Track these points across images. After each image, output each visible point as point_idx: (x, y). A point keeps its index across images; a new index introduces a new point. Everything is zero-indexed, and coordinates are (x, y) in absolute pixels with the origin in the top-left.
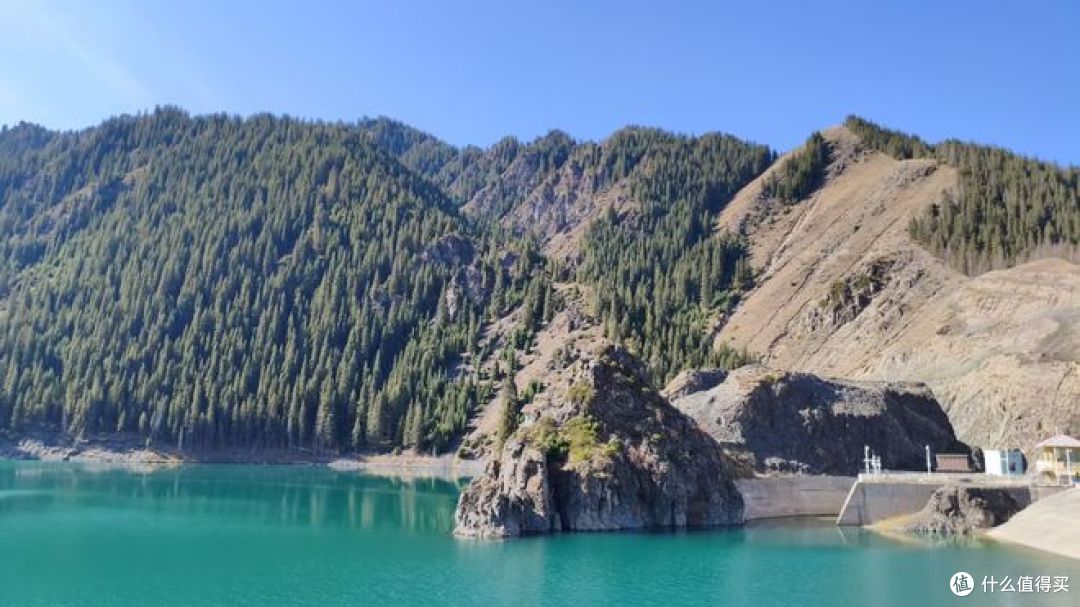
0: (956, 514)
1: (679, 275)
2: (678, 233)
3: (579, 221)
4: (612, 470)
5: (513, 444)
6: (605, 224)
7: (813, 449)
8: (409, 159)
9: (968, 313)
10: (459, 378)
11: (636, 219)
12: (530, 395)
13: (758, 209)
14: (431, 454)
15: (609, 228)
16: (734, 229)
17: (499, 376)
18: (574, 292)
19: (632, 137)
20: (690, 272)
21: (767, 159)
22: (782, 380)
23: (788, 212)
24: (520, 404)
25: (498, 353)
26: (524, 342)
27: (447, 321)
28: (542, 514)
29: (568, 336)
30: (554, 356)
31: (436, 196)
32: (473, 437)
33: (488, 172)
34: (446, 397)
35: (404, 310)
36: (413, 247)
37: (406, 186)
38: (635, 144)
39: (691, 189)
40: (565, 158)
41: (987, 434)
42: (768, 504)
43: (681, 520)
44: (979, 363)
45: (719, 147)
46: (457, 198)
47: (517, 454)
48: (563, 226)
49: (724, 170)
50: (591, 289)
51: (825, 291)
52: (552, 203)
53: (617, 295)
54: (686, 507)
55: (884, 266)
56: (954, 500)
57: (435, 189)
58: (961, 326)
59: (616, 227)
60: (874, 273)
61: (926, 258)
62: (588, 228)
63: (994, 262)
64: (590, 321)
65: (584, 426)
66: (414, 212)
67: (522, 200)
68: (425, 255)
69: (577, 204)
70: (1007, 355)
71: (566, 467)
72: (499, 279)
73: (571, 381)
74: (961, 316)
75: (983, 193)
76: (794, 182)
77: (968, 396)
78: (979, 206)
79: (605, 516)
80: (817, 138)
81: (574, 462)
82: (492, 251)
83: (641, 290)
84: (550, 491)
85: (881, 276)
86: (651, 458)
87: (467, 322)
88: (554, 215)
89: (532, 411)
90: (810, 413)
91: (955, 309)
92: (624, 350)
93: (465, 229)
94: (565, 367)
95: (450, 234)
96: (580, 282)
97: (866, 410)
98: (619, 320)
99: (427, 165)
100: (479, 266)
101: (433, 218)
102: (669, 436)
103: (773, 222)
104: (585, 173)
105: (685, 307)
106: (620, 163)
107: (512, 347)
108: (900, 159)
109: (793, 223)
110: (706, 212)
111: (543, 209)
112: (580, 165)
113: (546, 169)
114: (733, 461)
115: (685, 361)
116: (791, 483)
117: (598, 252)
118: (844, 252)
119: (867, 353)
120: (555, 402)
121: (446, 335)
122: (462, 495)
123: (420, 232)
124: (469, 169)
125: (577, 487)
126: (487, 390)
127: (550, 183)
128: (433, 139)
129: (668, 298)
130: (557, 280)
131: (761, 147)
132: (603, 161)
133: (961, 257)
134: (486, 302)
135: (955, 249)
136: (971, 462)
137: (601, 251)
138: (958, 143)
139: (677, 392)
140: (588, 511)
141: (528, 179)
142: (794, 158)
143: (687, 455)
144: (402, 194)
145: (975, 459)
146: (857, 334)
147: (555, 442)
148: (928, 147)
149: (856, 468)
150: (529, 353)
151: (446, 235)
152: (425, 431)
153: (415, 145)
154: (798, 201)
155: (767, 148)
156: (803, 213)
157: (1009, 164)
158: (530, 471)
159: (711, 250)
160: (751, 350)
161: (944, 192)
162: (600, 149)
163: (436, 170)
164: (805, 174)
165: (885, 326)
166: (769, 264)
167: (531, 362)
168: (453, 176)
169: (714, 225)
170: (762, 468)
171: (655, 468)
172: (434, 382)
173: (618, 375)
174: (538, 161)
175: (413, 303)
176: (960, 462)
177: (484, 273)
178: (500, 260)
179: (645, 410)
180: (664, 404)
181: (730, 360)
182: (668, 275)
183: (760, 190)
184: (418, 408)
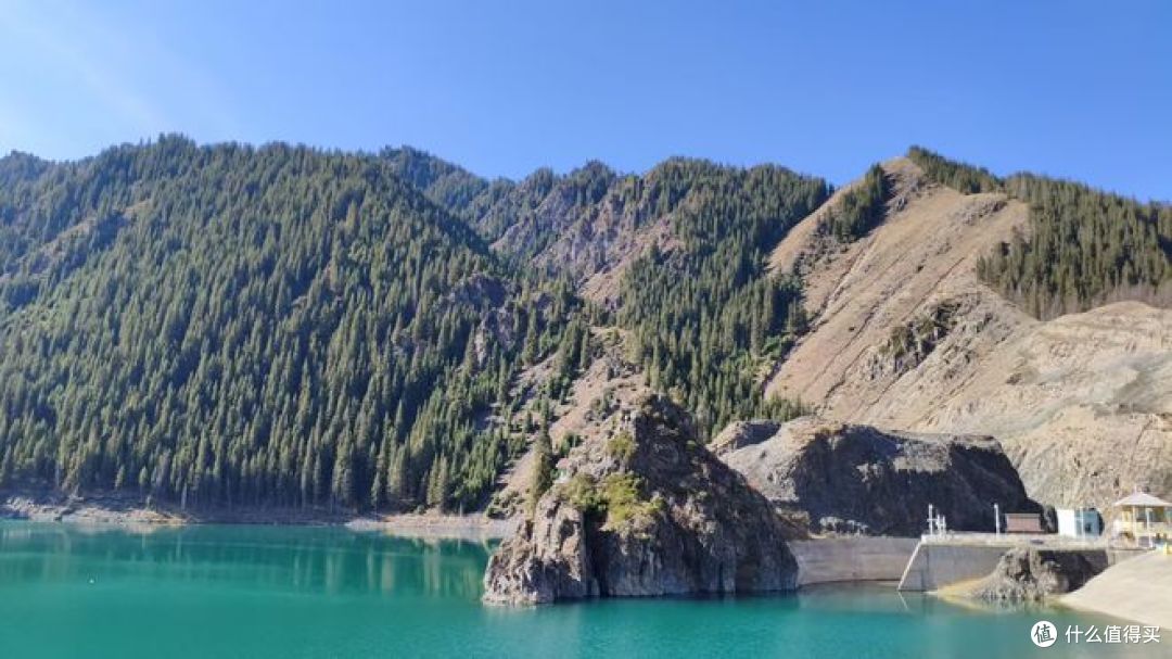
0: (1027, 579)
1: (727, 319)
2: (726, 272)
3: (619, 261)
4: (655, 530)
5: (547, 502)
6: (647, 264)
7: (873, 507)
8: (434, 193)
9: (1041, 360)
10: (488, 431)
11: (682, 257)
12: (566, 447)
13: (813, 247)
14: (457, 513)
15: (652, 267)
16: (787, 268)
17: (532, 429)
18: (613, 337)
19: (676, 168)
20: (739, 315)
21: (823, 193)
22: (839, 433)
23: (846, 250)
24: (555, 459)
25: (530, 403)
26: (558, 391)
27: (475, 369)
28: (579, 579)
29: (606, 385)
30: (592, 406)
31: (464, 231)
32: (503, 495)
33: (520, 206)
34: (474, 452)
35: (428, 356)
36: (438, 287)
37: (432, 221)
38: (680, 177)
39: (741, 227)
40: (605, 192)
41: (1060, 492)
42: (822, 568)
43: (729, 585)
44: (1051, 415)
45: (771, 179)
46: (487, 235)
47: (552, 513)
48: (602, 265)
49: (776, 206)
50: (631, 333)
51: (886, 338)
52: (590, 240)
53: (660, 340)
54: (734, 569)
55: (948, 309)
56: (1025, 563)
57: (463, 225)
58: (1032, 374)
59: (659, 267)
60: (938, 317)
61: (994, 300)
62: (630, 268)
63: (1068, 307)
64: (632, 368)
65: (625, 482)
66: (440, 250)
67: (558, 236)
68: (452, 296)
69: (617, 241)
70: (1082, 406)
71: (605, 527)
72: (532, 322)
73: (611, 434)
74: (1032, 363)
75: (1056, 230)
76: (852, 219)
77: (1040, 451)
78: (1052, 244)
79: (646, 580)
80: (877, 170)
81: (614, 522)
82: (524, 292)
83: (687, 335)
84: (587, 554)
85: (946, 319)
86: (696, 518)
87: (498, 369)
88: (592, 254)
89: (568, 467)
90: (869, 468)
91: (1026, 356)
92: (667, 399)
93: (495, 269)
94: (604, 418)
95: (479, 274)
96: (621, 327)
97: (930, 466)
98: (663, 368)
99: (455, 198)
100: (510, 308)
101: (460, 257)
102: (717, 494)
103: (830, 261)
104: (626, 208)
105: (734, 354)
106: (664, 197)
107: (546, 396)
108: (967, 194)
109: (851, 263)
110: (757, 251)
111: (580, 246)
112: (621, 199)
113: (584, 204)
114: (787, 521)
115: (733, 412)
116: (847, 545)
117: (640, 293)
118: (905, 294)
119: (931, 403)
120: (592, 456)
121: (474, 384)
122: (491, 559)
123: (447, 271)
124: (500, 203)
125: (617, 550)
126: (519, 444)
127: (588, 217)
128: (460, 170)
129: (716, 344)
130: (596, 324)
131: (817, 180)
132: (645, 194)
133: (1032, 300)
134: (518, 348)
135: (1026, 291)
136: (1043, 522)
137: (643, 292)
138: (1029, 176)
139: (725, 445)
140: (629, 576)
141: (564, 214)
142: (851, 193)
143: (736, 514)
144: (427, 230)
145: (1047, 518)
146: (920, 382)
147: (592, 500)
148: (997, 180)
149: (920, 528)
150: (564, 403)
151: (474, 275)
152: (451, 487)
153: (441, 177)
154: (856, 240)
155: (823, 181)
156: (862, 252)
157: (1084, 198)
158: (566, 531)
159: (762, 292)
160: (805, 401)
161: (1014, 229)
162: (642, 182)
163: (465, 204)
164: (863, 209)
165: (950, 374)
166: (824, 306)
167: (566, 413)
168: (483, 211)
169: (766, 264)
170: (817, 529)
171: (701, 529)
172: (461, 435)
173: (663, 426)
174: (576, 195)
175: (438, 348)
176: (1032, 522)
177: (516, 317)
178: (534, 302)
179: (692, 465)
180: (710, 459)
181: (782, 411)
182: (716, 317)
183: (815, 227)
184: (444, 463)
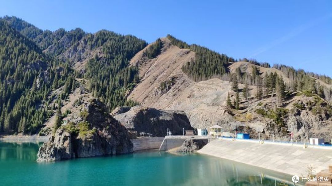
0: (190, 147)
1: (117, 78)
2: (118, 65)
3: (86, 59)
4: (93, 138)
5: (59, 131)
6: (94, 60)
7: (154, 129)
8: (24, 32)
9: (195, 92)
10: (40, 109)
11: (105, 59)
12: (66, 114)
13: (142, 59)
14: (29, 135)
15: (96, 61)
16: (135, 65)
17: (55, 108)
18: (83, 81)
19: (104, 33)
20: (121, 77)
21: (145, 45)
22: (146, 110)
23: (150, 61)
24: (63, 118)
25: (55, 101)
26: (64, 97)
27: (36, 89)
28: (69, 153)
29: (80, 96)
30: (75, 102)
31: (34, 46)
32: (45, 129)
33: (54, 39)
34: (35, 115)
35: (20, 85)
36: (24, 63)
37: (22, 42)
38: (105, 36)
39: (122, 52)
40: (82, 38)
41: (198, 125)
42: (140, 146)
43: (114, 152)
44: (197, 106)
45: (131, 39)
46: (42, 47)
47: (61, 134)
48: (80, 60)
49: (132, 46)
50: (89, 81)
51: (159, 84)
52: (76, 52)
53: (97, 83)
54: (116, 148)
55: (175, 78)
56: (189, 143)
57: (33, 44)
58: (193, 95)
59: (98, 62)
60: (172, 80)
61: (186, 77)
62: (89, 61)
63: (203, 79)
64: (88, 91)
65: (84, 124)
66: (25, 51)
67: (66, 50)
68: (29, 66)
69: (85, 53)
70: (205, 104)
71: (78, 138)
72: (56, 76)
73: (81, 110)
74: (194, 93)
75: (201, 59)
76: (152, 53)
77: (194, 114)
78: (200, 63)
79: (90, 152)
80: (159, 40)
81: (80, 136)
82: (54, 67)
83: (105, 82)
84: (72, 145)
85: (174, 81)
86: (106, 134)
87: (44, 90)
88: (77, 56)
89: (67, 120)
90: (153, 119)
91: (192, 91)
92: (99, 101)
93: (44, 58)
94: (79, 106)
95: (39, 60)
96: (85, 78)
97: (168, 118)
98: (98, 91)
99: (31, 35)
100: (49, 71)
101: (32, 54)
102: (112, 127)
103: (146, 63)
104: (88, 43)
105: (119, 88)
106: (100, 41)
107: (60, 99)
108: (181, 48)
109: (151, 64)
110: (127, 59)
111: (73, 54)
112: (87, 40)
113: (75, 41)
114: (131, 134)
115: (118, 104)
116: (147, 140)
117: (92, 69)
118: (165, 74)
119: (169, 102)
120: (75, 117)
121: (36, 94)
122: (40, 148)
123: (27, 58)
124: (46, 38)
125: (81, 144)
126: (50, 113)
127: (76, 45)
128: (33, 26)
129: (114, 85)
130: (77, 77)
131: (143, 41)
132: (94, 40)
133: (195, 77)
134: (51, 84)
135: (193, 74)
136: (194, 132)
137: (93, 69)
138: (196, 45)
139: (115, 113)
140: (85, 151)
141: (68, 43)
142: (152, 45)
143: (117, 132)
144: (20, 44)
145: (195, 131)
146: (167, 97)
147: (74, 130)
148: (188, 46)
149: (165, 134)
150: (66, 101)
151: (37, 60)
152: (26, 126)
153: (26, 27)
154: (153, 58)
155: (145, 41)
156: (154, 62)
157: (208, 52)
158: (65, 139)
159: (127, 71)
160: (138, 101)
161: (191, 59)
162: (93, 36)
163: (34, 37)
164: (155, 50)
165: (174, 95)
166: (144, 76)
167: (67, 104)
168: (41, 40)
169: (129, 63)
170: (139, 136)
171: (107, 137)
172: (31, 110)
173: (97, 108)
174: (72, 38)
175: (23, 83)
176: (192, 133)
177: (51, 74)
178: (57, 70)
179: (105, 119)
180: (111, 117)
181: (131, 104)
182: (114, 77)
183: (142, 54)
184: (24, 119)
